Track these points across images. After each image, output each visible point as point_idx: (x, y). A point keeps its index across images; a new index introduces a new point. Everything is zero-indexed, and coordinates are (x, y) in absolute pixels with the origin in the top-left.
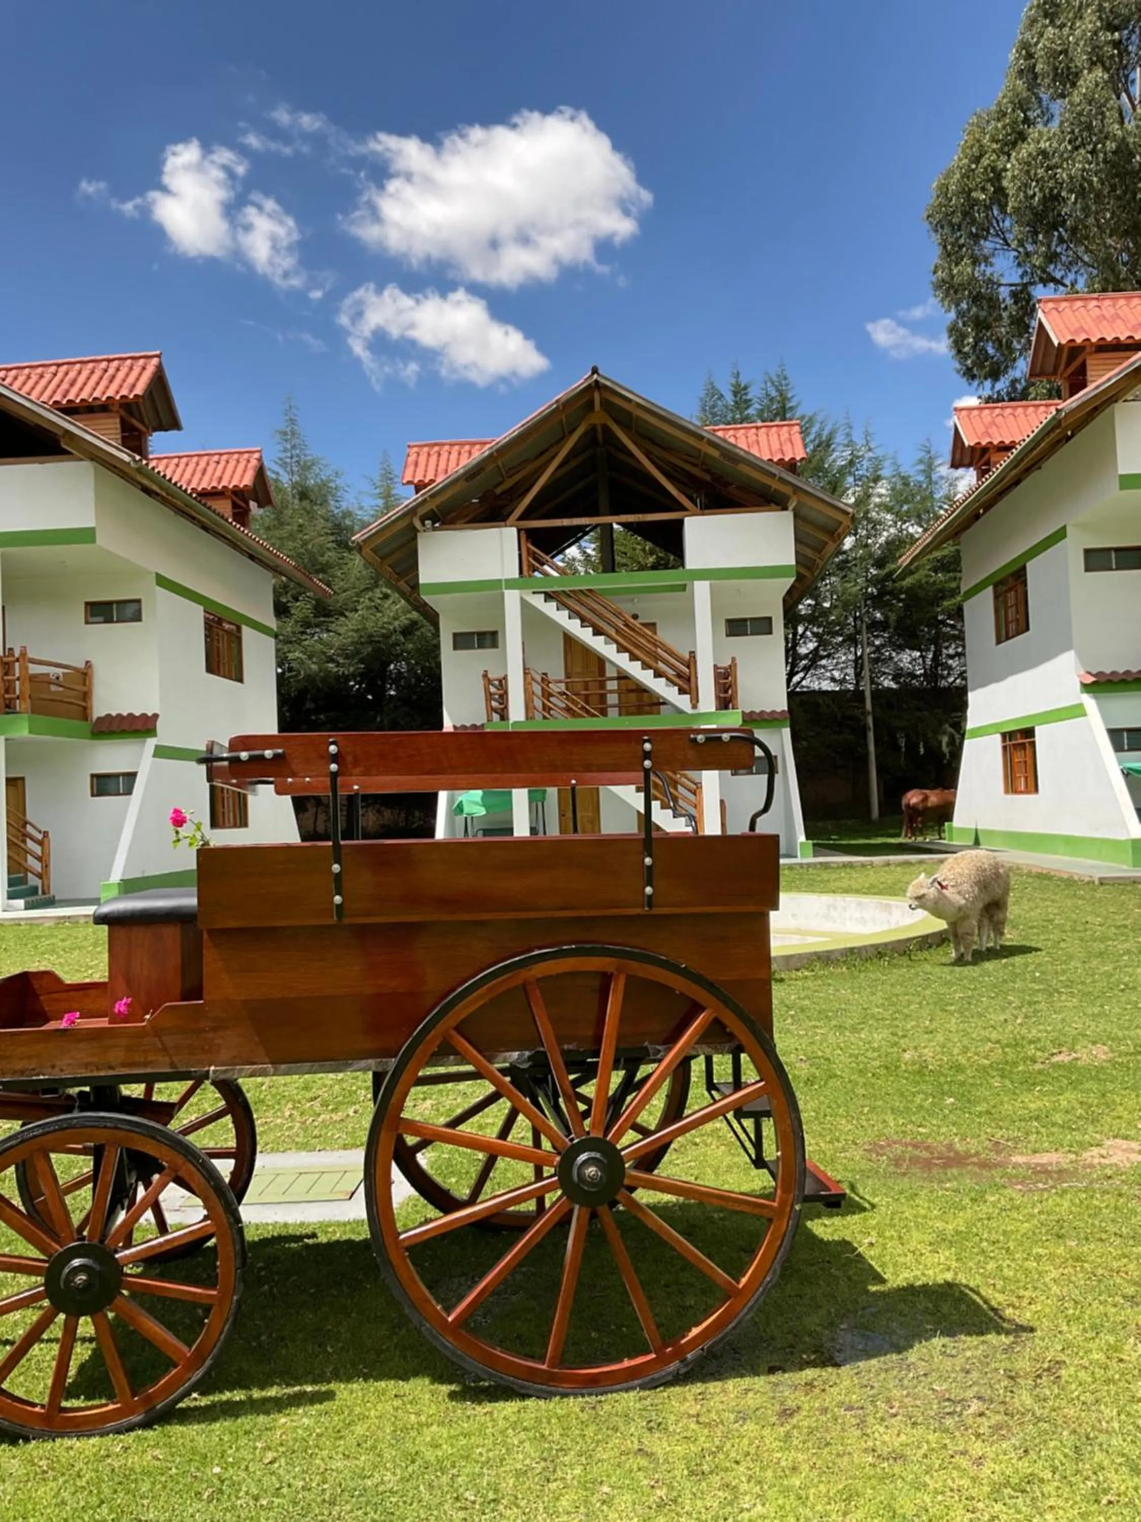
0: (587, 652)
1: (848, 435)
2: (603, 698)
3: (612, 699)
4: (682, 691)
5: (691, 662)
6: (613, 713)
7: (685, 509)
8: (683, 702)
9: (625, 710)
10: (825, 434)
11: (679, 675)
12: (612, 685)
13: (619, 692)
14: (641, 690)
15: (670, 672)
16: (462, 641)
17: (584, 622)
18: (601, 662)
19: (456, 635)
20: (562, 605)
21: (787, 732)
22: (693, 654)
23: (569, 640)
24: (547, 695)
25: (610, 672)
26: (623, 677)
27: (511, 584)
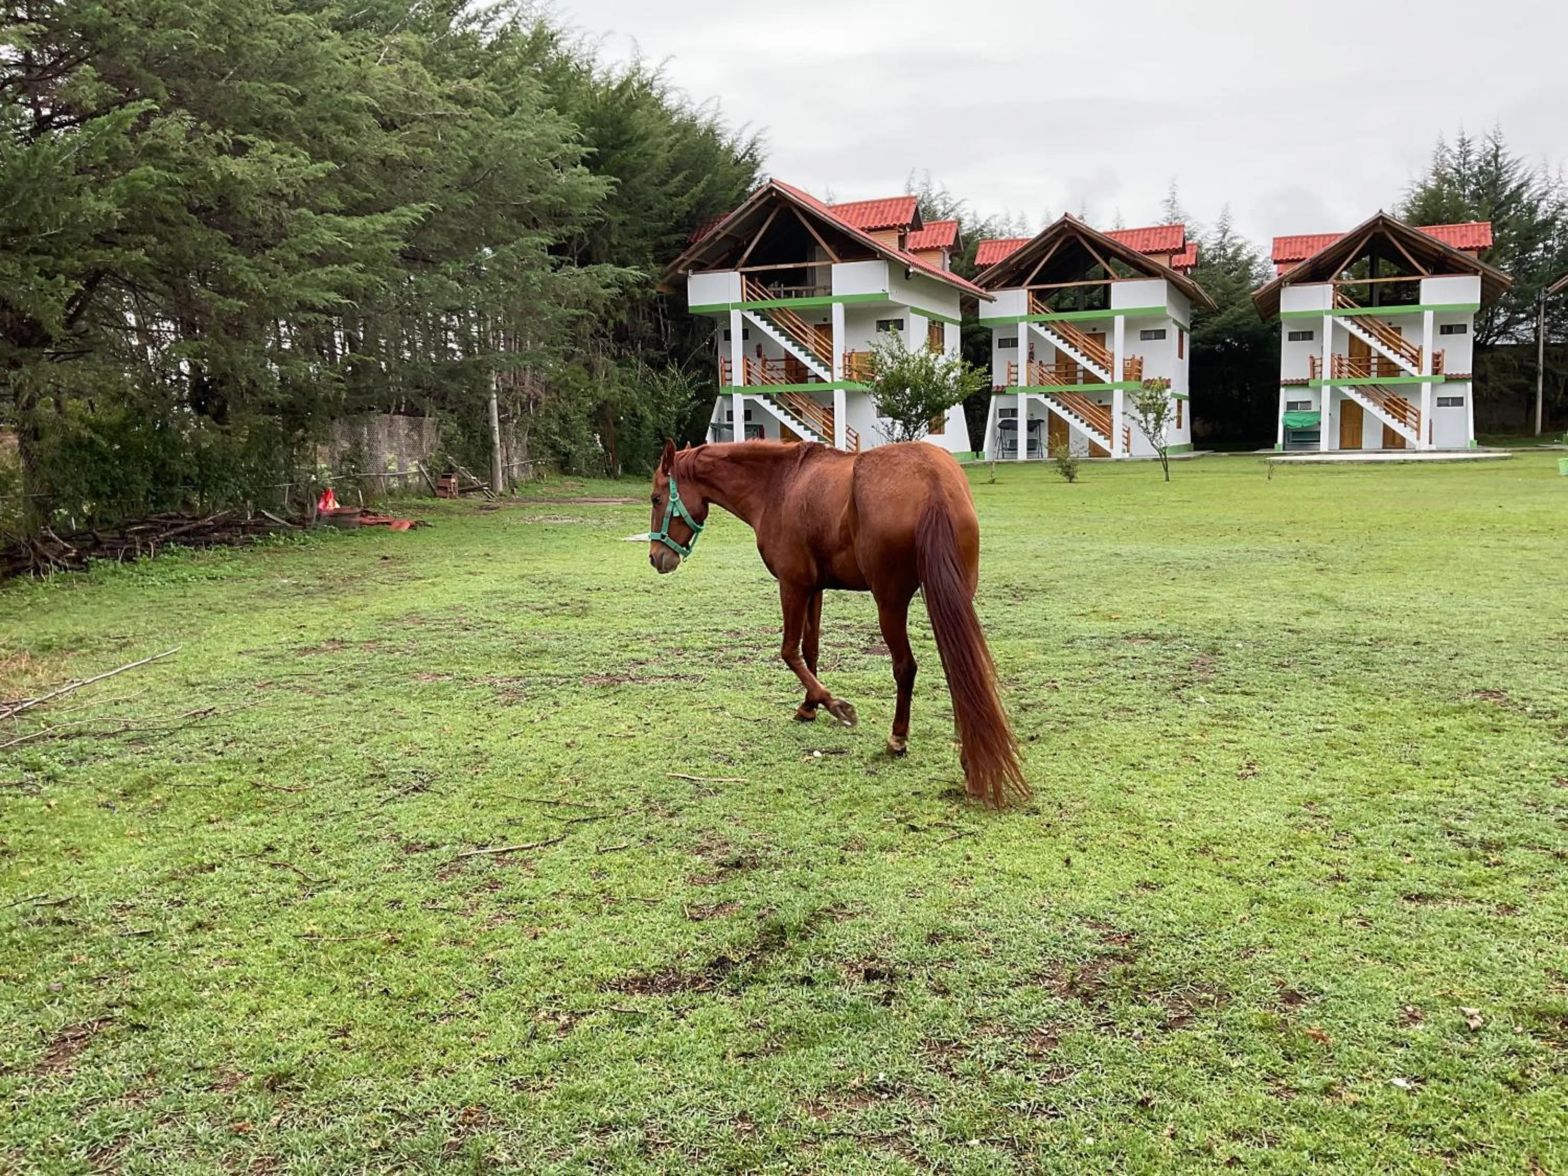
0: (1361, 342)
1: (1545, 172)
2: (1369, 367)
3: (1374, 368)
4: (1414, 365)
5: (1419, 351)
6: (1374, 374)
7: (1421, 274)
8: (1414, 371)
9: (1380, 374)
10: (1526, 178)
11: (1413, 356)
12: (1374, 361)
13: (1378, 364)
14: (1391, 363)
15: (1407, 354)
16: (1293, 337)
17: (1365, 331)
18: (1369, 348)
19: (1290, 334)
20: (1354, 322)
21: (1470, 385)
22: (1421, 348)
23: (1352, 336)
24: (1341, 365)
25: (1374, 354)
26: (1381, 357)
27: (1328, 312)
